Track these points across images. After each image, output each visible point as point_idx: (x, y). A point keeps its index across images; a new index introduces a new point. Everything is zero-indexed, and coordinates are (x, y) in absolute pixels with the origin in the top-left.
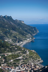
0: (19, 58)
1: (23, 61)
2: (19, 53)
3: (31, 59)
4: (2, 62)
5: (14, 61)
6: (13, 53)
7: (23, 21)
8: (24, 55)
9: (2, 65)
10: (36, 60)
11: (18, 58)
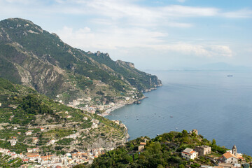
0: (71, 136)
1: (79, 145)
2: (74, 126)
3: (101, 139)
4: (30, 145)
5: (57, 143)
6: (61, 125)
7: (133, 64)
8: (83, 130)
9: (30, 151)
10: (112, 143)
11: (68, 137)
